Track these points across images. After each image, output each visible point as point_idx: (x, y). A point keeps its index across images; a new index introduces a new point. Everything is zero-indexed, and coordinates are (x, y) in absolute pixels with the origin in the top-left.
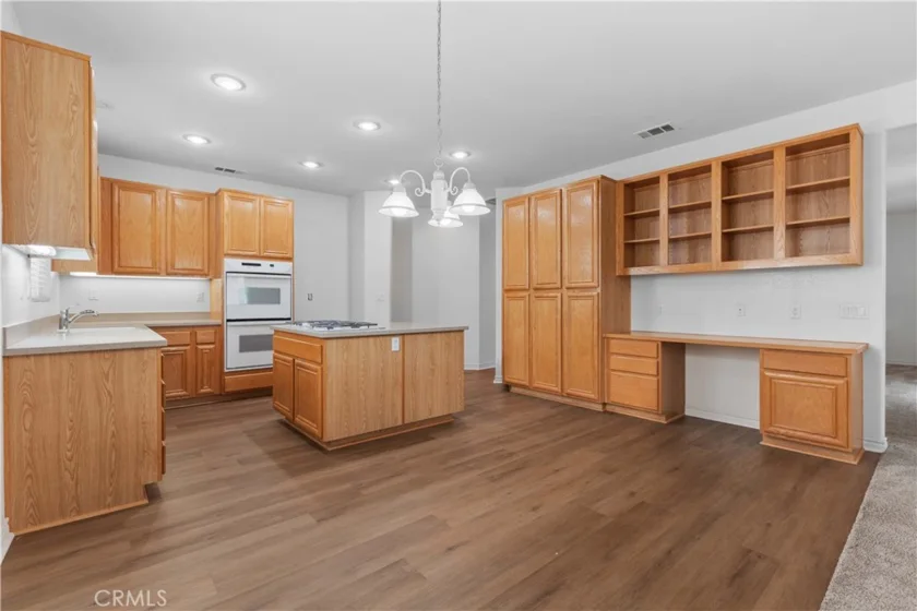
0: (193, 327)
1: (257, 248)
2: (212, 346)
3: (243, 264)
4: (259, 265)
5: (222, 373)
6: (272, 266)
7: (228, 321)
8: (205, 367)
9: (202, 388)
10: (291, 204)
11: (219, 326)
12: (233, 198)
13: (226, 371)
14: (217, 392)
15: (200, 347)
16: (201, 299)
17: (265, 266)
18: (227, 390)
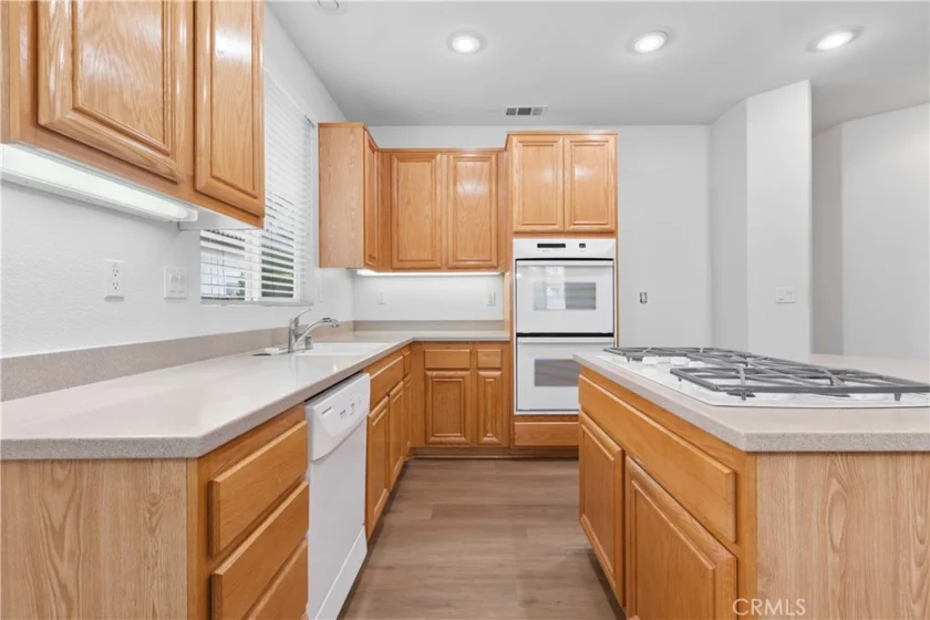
0: (474, 343)
1: (560, 219)
2: (498, 373)
3: (540, 246)
4: (563, 246)
5: (511, 417)
6: (582, 245)
7: (519, 335)
8: (489, 406)
9: (485, 436)
10: (611, 139)
11: (507, 342)
12: (526, 144)
13: (516, 413)
14: (505, 445)
15: (482, 373)
16: (492, 303)
17: (572, 247)
18: (517, 444)
